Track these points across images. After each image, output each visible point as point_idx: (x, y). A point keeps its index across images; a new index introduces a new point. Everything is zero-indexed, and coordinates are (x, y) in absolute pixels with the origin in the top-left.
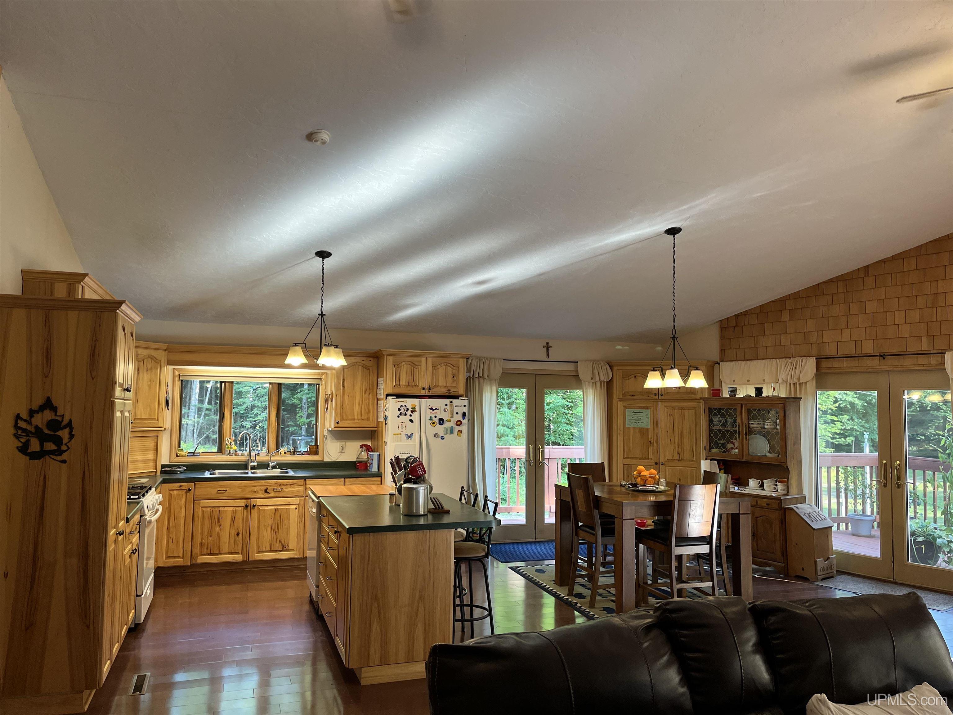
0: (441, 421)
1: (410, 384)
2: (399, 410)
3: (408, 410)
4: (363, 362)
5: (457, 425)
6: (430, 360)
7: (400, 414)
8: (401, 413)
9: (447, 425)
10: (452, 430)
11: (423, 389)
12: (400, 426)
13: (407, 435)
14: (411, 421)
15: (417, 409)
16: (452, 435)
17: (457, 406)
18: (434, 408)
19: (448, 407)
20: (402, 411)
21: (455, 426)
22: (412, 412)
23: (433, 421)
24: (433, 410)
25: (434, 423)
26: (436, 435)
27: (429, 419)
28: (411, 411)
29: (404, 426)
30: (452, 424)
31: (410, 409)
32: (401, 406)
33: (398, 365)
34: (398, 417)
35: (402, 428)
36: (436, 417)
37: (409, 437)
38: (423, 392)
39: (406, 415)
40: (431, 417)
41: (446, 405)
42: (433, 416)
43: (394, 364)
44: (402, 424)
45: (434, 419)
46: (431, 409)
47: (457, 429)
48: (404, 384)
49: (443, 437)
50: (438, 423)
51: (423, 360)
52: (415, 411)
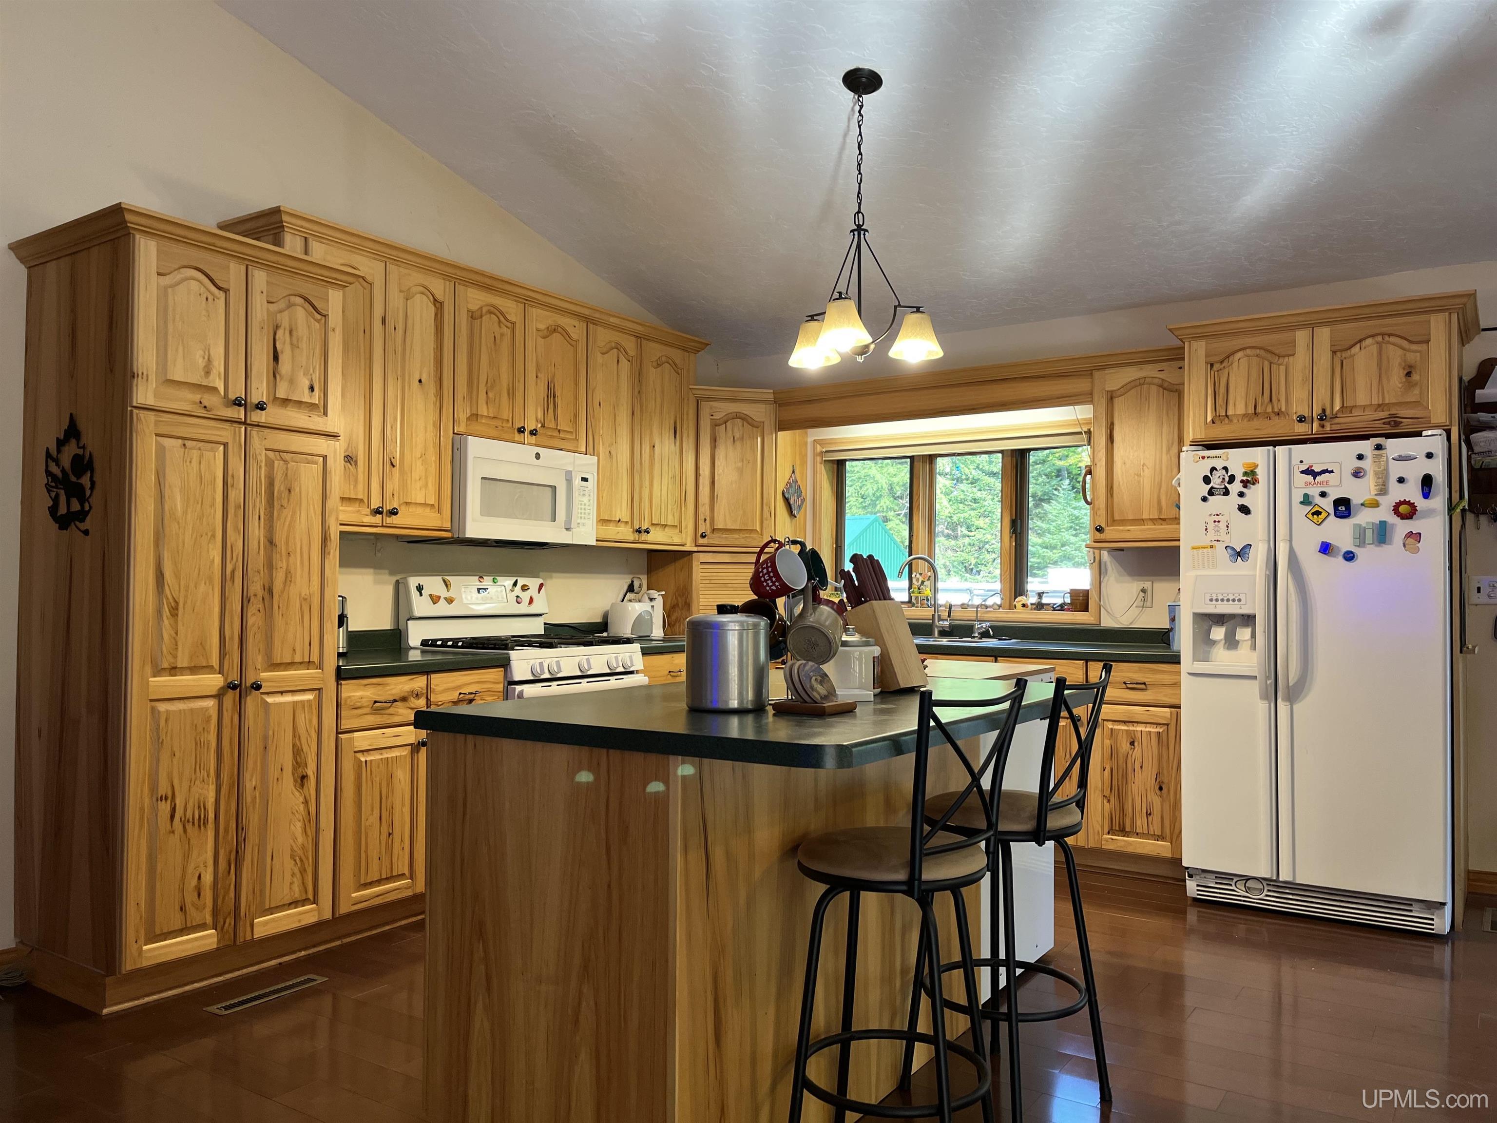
0: (1343, 507)
1: (1259, 410)
2: (1207, 480)
3: (1232, 479)
4: (1161, 375)
5: (1403, 517)
6: (1324, 334)
7: (1211, 493)
8: (1212, 488)
9: (1364, 518)
10: (1382, 534)
11: (1301, 419)
12: (1211, 526)
13: (1233, 549)
14: (1244, 510)
15: (1262, 473)
16: (1385, 547)
17: (1401, 459)
18: (1317, 469)
19: (1366, 464)
20: (1216, 482)
21: (1392, 519)
22: (1245, 484)
23: (1316, 509)
24: (1315, 474)
25: (1318, 513)
26: (1326, 548)
27: (1301, 503)
28: (1242, 481)
29: (1223, 525)
30: (1384, 513)
31: (1239, 477)
32: (1213, 469)
33: (1222, 362)
34: (1204, 499)
35: (1217, 531)
36: (1323, 495)
37: (1239, 554)
38: (1301, 429)
39: (1226, 492)
40: (1306, 496)
41: (1360, 457)
42: (1314, 492)
43: (1212, 359)
44: (1217, 518)
45: (1318, 500)
46: (1308, 472)
47: (1402, 527)
48: (1241, 410)
49: (1351, 552)
50: (1331, 511)
51: (1302, 337)
52: (1255, 482)
